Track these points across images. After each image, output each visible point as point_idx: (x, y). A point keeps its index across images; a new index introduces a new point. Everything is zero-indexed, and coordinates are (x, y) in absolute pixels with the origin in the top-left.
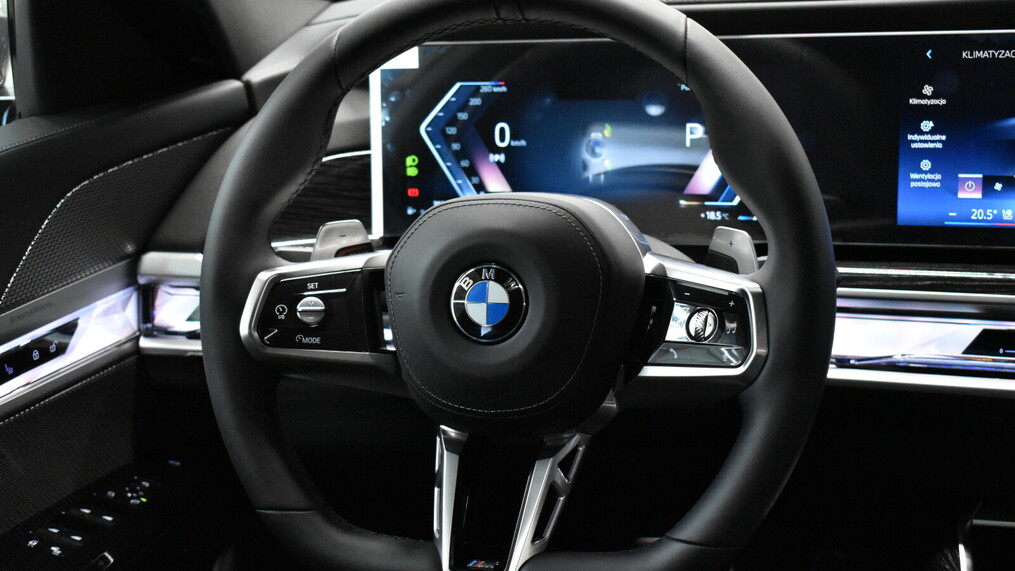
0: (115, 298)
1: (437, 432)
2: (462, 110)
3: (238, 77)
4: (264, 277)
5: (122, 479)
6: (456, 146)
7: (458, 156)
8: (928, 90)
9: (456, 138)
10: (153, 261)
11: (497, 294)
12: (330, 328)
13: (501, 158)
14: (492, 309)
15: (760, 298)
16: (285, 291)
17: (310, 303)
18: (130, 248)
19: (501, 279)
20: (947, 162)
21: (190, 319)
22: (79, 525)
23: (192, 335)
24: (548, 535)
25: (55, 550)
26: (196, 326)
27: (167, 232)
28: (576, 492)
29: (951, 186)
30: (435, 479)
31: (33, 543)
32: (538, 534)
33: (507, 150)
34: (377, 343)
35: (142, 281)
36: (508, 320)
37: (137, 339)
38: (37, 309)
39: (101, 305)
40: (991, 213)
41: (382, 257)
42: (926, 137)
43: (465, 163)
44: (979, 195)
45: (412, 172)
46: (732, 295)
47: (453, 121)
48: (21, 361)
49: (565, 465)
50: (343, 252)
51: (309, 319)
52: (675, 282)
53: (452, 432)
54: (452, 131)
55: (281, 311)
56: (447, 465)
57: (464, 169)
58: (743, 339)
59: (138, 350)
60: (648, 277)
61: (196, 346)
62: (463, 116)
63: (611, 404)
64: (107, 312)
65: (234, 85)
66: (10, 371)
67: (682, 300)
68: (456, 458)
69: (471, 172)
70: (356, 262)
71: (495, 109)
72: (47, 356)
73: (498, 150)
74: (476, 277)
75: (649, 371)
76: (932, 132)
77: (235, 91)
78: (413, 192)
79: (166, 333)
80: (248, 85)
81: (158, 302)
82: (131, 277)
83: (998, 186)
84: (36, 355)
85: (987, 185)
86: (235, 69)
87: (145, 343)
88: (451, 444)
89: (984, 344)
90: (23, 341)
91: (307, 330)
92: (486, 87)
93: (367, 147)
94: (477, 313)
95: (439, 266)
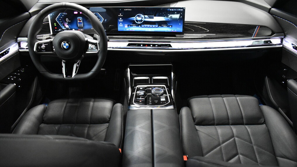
0: (15, 44)
1: (62, 61)
2: (60, 19)
3: (28, 12)
4: (36, 43)
5: (20, 68)
6: (61, 22)
7: (62, 23)
8: (120, 14)
9: (61, 20)
10: (19, 39)
11: (67, 44)
12: (46, 49)
13: (68, 23)
14: (67, 46)
15: (99, 43)
16: (39, 45)
17: (43, 46)
18: (16, 37)
19: (67, 43)
20: (123, 23)
21: (26, 46)
22: (15, 75)
23: (27, 49)
24: (77, 72)
25: (12, 79)
26: (27, 47)
27: (21, 35)
28: (80, 67)
29: (124, 26)
30: (62, 67)
31: (9, 78)
32: (76, 72)
33: (68, 22)
34: (53, 51)
35: (18, 42)
36: (69, 47)
37: (19, 50)
38: (3, 47)
39: (13, 46)
40: (129, 29)
41: (52, 40)
42: (121, 20)
43: (63, 24)
44: (127, 27)
45: (55, 25)
46: (96, 43)
47: (60, 18)
48: (3, 55)
49: (78, 64)
50: (47, 39)
51: (43, 48)
52: (89, 42)
53: (64, 61)
54: (60, 20)
55: (39, 47)
56: (64, 65)
57: (63, 25)
58: (97, 48)
59: (19, 51)
60: (86, 41)
61: (28, 50)
62: (61, 18)
63: (83, 56)
64: (14, 47)
65: (27, 13)
66: (1, 56)
67: (90, 44)
68: (65, 64)
69: (64, 25)
70: (49, 40)
71: (65, 17)
72: (6, 54)
73: (67, 22)
74: (64, 42)
75: (87, 52)
76: (121, 19)
77: (28, 14)
78: (56, 28)
79: (23, 49)
80: (29, 13)
81: (21, 44)
82: (16, 41)
83: (129, 26)
84: (4, 54)
85: (128, 25)
86: (27, 11)
87: (20, 50)
88: (64, 62)
89: (129, 45)
90: (2, 52)
91: (43, 50)
92: (64, 14)
93: (49, 22)
94: (65, 47)
95: (59, 41)
